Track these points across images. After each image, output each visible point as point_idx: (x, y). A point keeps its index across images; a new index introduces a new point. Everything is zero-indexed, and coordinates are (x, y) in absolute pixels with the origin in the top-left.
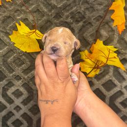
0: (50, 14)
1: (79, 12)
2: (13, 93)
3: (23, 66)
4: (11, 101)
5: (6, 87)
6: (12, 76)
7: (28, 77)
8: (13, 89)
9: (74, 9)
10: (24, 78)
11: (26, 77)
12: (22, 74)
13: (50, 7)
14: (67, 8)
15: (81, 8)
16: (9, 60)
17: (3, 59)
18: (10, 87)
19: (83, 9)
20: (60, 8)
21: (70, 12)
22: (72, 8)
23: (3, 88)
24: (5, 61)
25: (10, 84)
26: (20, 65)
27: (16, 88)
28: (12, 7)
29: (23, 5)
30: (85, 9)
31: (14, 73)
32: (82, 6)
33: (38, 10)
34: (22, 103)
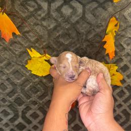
0: (59, 50)
1: (82, 49)
2: (31, 115)
3: (38, 93)
4: (29, 122)
5: (24, 111)
6: (30, 102)
7: (43, 102)
8: (31, 112)
9: (78, 46)
10: (40, 103)
11: (41, 102)
12: (38, 100)
13: (59, 44)
14: (73, 45)
15: (83, 45)
16: (26, 88)
17: (21, 88)
18: (28, 111)
19: (84, 46)
20: (67, 45)
21: (75, 48)
22: (76, 45)
23: (22, 111)
24: (22, 90)
25: (28, 108)
26: (36, 92)
27: (34, 111)
28: (27, 44)
29: (37, 42)
30: (86, 46)
31: (31, 99)
32: (84, 44)
33: (49, 46)
34: (39, 123)
